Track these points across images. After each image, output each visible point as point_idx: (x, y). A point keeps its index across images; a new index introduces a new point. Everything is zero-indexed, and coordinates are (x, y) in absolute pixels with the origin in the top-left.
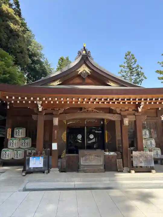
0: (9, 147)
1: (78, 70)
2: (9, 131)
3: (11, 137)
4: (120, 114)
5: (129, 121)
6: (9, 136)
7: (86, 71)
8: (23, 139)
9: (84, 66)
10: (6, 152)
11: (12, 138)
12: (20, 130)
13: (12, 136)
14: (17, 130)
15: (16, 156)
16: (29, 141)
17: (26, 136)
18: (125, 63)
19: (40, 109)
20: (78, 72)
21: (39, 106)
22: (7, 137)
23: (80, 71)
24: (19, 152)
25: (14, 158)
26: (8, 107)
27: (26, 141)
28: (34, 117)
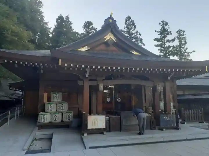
0: (46, 110)
1: (105, 37)
2: (45, 95)
3: (48, 101)
6: (45, 100)
7: (112, 39)
8: (60, 102)
9: (110, 34)
10: (44, 116)
12: (58, 95)
15: (54, 119)
16: (66, 105)
17: (62, 100)
18: (125, 28)
19: (87, 76)
20: (105, 39)
21: (88, 73)
23: (106, 38)
24: (57, 115)
25: (52, 121)
26: (42, 71)
27: (64, 105)
28: (80, 83)
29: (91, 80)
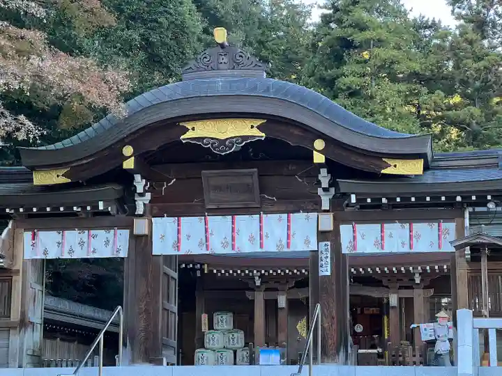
0: (206, 345)
2: (204, 318)
3: (209, 329)
4: (387, 287)
5: (400, 299)
6: (205, 328)
8: (229, 331)
10: (203, 355)
11: (211, 331)
12: (224, 317)
13: (211, 327)
14: (220, 317)
15: (219, 361)
16: (240, 335)
17: (234, 327)
19: (258, 283)
21: (257, 278)
22: (203, 328)
24: (224, 354)
27: (236, 335)
28: (249, 295)
29: (267, 290)
